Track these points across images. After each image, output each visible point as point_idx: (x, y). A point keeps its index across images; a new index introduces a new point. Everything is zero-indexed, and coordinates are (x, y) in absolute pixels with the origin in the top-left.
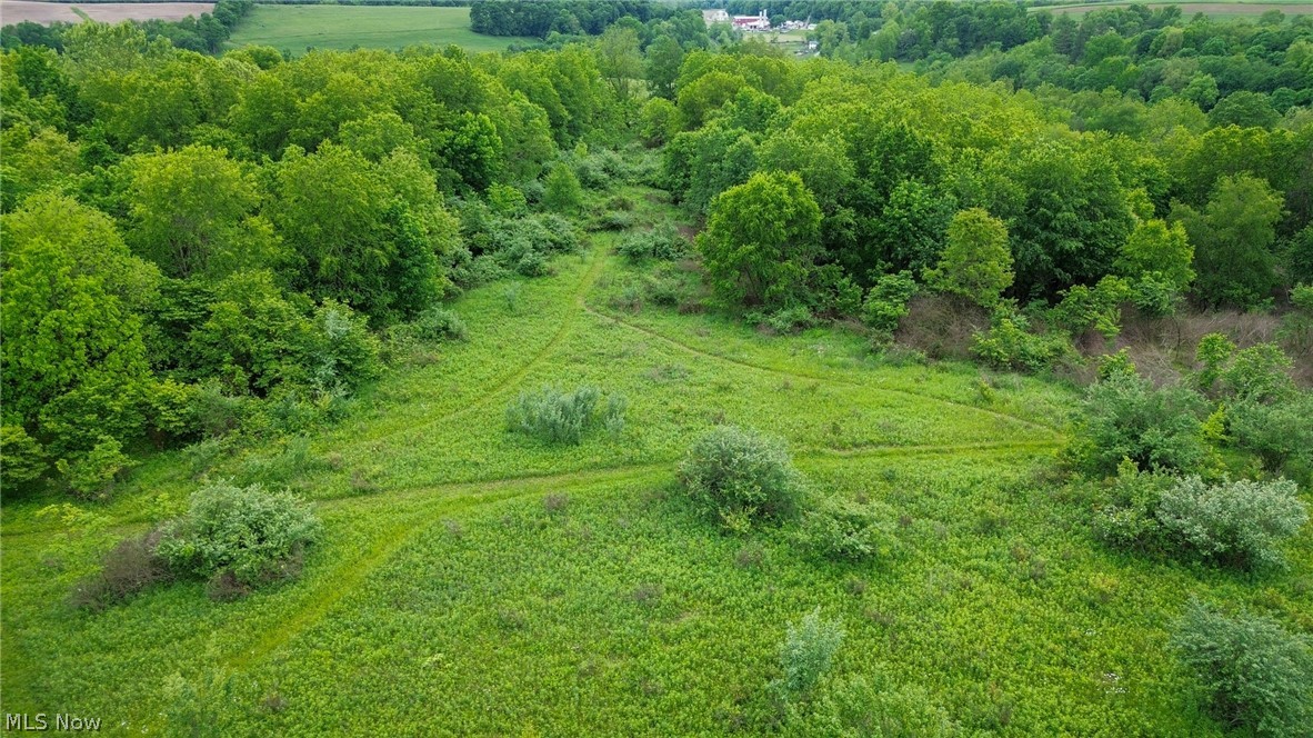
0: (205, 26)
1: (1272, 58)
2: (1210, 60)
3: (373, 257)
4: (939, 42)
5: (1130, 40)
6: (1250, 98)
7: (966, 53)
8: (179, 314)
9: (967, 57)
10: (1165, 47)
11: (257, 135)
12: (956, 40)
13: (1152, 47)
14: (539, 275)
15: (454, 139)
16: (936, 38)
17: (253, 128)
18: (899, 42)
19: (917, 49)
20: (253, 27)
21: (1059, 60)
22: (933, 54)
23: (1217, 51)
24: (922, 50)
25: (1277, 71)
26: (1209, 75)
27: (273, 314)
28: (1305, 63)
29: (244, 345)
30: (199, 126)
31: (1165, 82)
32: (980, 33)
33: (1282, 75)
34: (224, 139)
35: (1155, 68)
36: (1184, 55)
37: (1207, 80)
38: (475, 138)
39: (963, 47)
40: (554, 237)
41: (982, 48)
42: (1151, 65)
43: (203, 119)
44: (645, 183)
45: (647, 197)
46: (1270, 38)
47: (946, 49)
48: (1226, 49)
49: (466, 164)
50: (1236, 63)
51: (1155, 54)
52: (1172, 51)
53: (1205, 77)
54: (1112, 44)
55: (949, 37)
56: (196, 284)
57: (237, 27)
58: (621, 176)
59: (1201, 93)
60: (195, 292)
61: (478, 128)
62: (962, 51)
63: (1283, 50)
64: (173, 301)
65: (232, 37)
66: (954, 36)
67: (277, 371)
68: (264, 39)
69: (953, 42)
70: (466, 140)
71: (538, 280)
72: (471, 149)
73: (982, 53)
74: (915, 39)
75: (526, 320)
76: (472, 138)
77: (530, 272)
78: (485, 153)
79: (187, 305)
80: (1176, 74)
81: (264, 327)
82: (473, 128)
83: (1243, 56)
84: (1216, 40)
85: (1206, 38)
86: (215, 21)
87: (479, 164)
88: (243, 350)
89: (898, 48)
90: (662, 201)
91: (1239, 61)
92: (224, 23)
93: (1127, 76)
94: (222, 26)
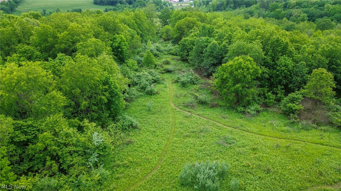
0: (9, 4)
1: (320, 9)
2: (305, 9)
3: (101, 100)
4: (229, 5)
5: (281, 4)
6: (327, 20)
7: (236, 8)
8: (23, 138)
9: (236, 10)
10: (291, 6)
11: (41, 47)
12: (233, 5)
13: (288, 6)
14: (154, 94)
15: (112, 44)
16: (227, 4)
17: (40, 45)
18: (217, 6)
19: (222, 8)
20: (25, 4)
21: (263, 10)
22: (227, 9)
23: (305, 7)
24: (224, 8)
25: (323, 12)
26: (305, 14)
27: (67, 135)
28: (330, 10)
29: (55, 151)
30: (19, 45)
31: (293, 16)
32: (239, 3)
33: (324, 13)
34: (29, 50)
35: (290, 12)
36: (297, 8)
37: (305, 15)
38: (119, 43)
39: (235, 7)
40: (153, 78)
41: (240, 7)
42: (289, 11)
43: (19, 42)
44: (170, 54)
45: (173, 59)
46: (319, 3)
47: (230, 7)
48: (308, 6)
49: (117, 52)
50: (312, 10)
51: (289, 8)
52: (293, 7)
53: (304, 14)
54: (276, 6)
55: (231, 4)
56: (30, 123)
57: (20, 4)
58: (162, 52)
59: (304, 18)
60: (29, 126)
61: (121, 40)
62: (235, 8)
63: (323, 6)
64: (19, 132)
65: (18, 7)
66: (232, 4)
67: (71, 161)
68: (28, 7)
69: (232, 5)
70: (117, 44)
71: (154, 96)
72: (119, 47)
73: (240, 8)
74: (222, 5)
75: (157, 116)
76: (118, 43)
77: (151, 93)
78: (123, 48)
79: (26, 133)
80: (296, 13)
81: (64, 142)
82: (118, 40)
83: (313, 8)
84: (305, 4)
85: (302, 3)
86: (13, 2)
87: (121, 52)
88: (55, 154)
89: (217, 7)
90: (178, 60)
91: (312, 9)
92: (16, 3)
93: (282, 14)
94: (15, 4)
